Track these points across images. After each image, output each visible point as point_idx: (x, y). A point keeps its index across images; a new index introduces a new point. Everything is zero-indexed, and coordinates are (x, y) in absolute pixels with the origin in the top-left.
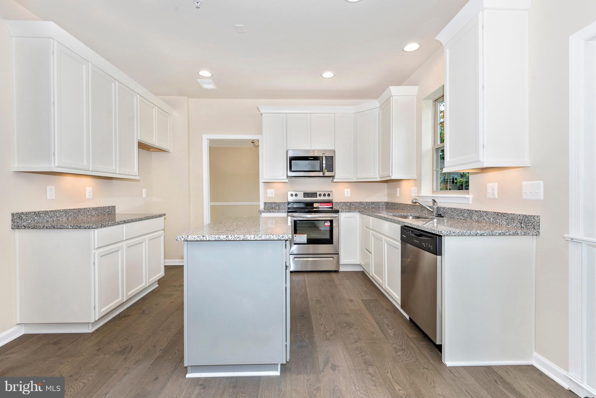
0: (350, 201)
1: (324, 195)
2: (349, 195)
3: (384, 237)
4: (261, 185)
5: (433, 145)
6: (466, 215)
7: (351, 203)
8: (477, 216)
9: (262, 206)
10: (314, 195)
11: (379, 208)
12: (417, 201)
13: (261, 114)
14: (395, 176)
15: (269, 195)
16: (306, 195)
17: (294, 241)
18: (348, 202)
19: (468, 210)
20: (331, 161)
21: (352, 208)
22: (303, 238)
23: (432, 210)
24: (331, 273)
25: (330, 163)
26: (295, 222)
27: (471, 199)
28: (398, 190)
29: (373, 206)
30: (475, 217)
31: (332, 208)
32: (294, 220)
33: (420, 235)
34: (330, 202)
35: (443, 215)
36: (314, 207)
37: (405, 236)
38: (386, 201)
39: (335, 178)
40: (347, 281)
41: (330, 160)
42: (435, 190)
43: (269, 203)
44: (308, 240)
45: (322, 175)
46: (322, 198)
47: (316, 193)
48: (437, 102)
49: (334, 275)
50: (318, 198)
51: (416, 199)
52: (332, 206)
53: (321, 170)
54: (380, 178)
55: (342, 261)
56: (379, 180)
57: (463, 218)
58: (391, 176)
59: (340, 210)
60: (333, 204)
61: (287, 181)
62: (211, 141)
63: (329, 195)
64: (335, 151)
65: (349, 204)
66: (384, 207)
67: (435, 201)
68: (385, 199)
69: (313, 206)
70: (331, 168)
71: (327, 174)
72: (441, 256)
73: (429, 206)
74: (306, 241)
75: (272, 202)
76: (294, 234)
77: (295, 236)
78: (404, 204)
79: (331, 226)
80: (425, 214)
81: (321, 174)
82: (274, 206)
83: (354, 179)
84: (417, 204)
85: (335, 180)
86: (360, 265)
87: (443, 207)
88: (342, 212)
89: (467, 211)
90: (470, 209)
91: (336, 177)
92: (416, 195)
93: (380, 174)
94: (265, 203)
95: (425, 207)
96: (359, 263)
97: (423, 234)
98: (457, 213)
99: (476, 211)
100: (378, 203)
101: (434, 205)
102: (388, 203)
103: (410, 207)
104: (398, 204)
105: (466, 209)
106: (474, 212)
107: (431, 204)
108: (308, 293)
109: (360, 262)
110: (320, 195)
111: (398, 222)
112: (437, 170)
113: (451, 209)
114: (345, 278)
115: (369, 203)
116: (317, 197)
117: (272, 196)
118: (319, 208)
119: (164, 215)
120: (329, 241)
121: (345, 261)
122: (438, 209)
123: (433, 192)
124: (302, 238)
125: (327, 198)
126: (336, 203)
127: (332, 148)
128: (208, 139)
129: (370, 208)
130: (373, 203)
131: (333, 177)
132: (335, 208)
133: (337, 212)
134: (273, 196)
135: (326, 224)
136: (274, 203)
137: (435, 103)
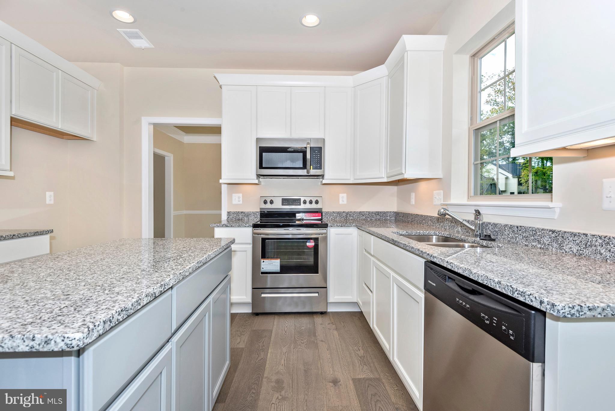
0: (347, 211)
1: (311, 202)
2: (345, 202)
3: (392, 274)
4: (224, 188)
5: (470, 125)
6: (546, 240)
7: (348, 213)
8: (578, 244)
9: (224, 217)
10: (297, 201)
11: (386, 220)
12: (447, 212)
13: (221, 87)
14: (409, 174)
15: (235, 202)
16: (285, 201)
17: (262, 269)
18: (343, 212)
19: (553, 232)
20: (319, 154)
21: (349, 220)
22: (275, 265)
23: (473, 228)
24: (315, 316)
25: (317, 157)
26: (264, 240)
27: (558, 211)
28: (413, 195)
29: (378, 217)
30: (571, 246)
31: (321, 220)
32: (262, 238)
33: (473, 292)
34: (318, 212)
35: (493, 237)
36: (297, 218)
37: (434, 285)
38: (396, 211)
39: (325, 179)
40: (335, 332)
41: (318, 152)
42: (472, 194)
43: (234, 213)
44: (282, 267)
45: (306, 174)
46: (308, 206)
47: (300, 200)
48: (476, 58)
49: (318, 320)
50: (302, 206)
51: (445, 209)
52: (320, 218)
53: (304, 167)
54: (388, 177)
55: (332, 298)
56: (385, 180)
57: (539, 246)
58: (404, 173)
59: (329, 224)
60: (323, 214)
61: (256, 182)
62: (157, 127)
63: (317, 202)
64: (324, 139)
65: (344, 214)
66: (393, 218)
67: (479, 213)
68: (394, 208)
69: (295, 216)
70: (319, 165)
71: (313, 172)
72: (540, 364)
73: (468, 222)
74: (279, 269)
75: (239, 212)
76: (262, 258)
77: (264, 262)
78: (422, 216)
79: (316, 247)
80: (457, 233)
81: (304, 172)
82: (241, 217)
83: (352, 179)
84: (447, 216)
85: (324, 182)
86: (356, 304)
87: (494, 224)
88: (331, 226)
89: (551, 233)
90: (557, 229)
91: (325, 177)
92: (442, 202)
93: (387, 171)
94: (228, 212)
95: (462, 223)
96: (355, 301)
97: (479, 291)
98: (524, 235)
99: (575, 235)
100: (384, 213)
101: (476, 218)
102: (399, 214)
103: (431, 220)
104: (412, 215)
105: (546, 228)
106: (566, 235)
107: (472, 218)
108: (268, 362)
109: (357, 300)
110: (305, 202)
111: (420, 254)
112: (476, 163)
113: (511, 227)
114: (334, 326)
115: (373, 213)
116: (300, 205)
117: (239, 203)
118: (303, 220)
119: (52, 231)
120: (314, 269)
121: (336, 297)
122: (484, 226)
123: (469, 197)
124: (272, 265)
125: (314, 206)
126: (327, 213)
127: (320, 136)
128: (150, 124)
129: (373, 220)
130: (378, 213)
131: (322, 176)
132: (325, 220)
133: (325, 226)
134: (241, 202)
135: (308, 244)
136: (242, 212)
137: (474, 59)
